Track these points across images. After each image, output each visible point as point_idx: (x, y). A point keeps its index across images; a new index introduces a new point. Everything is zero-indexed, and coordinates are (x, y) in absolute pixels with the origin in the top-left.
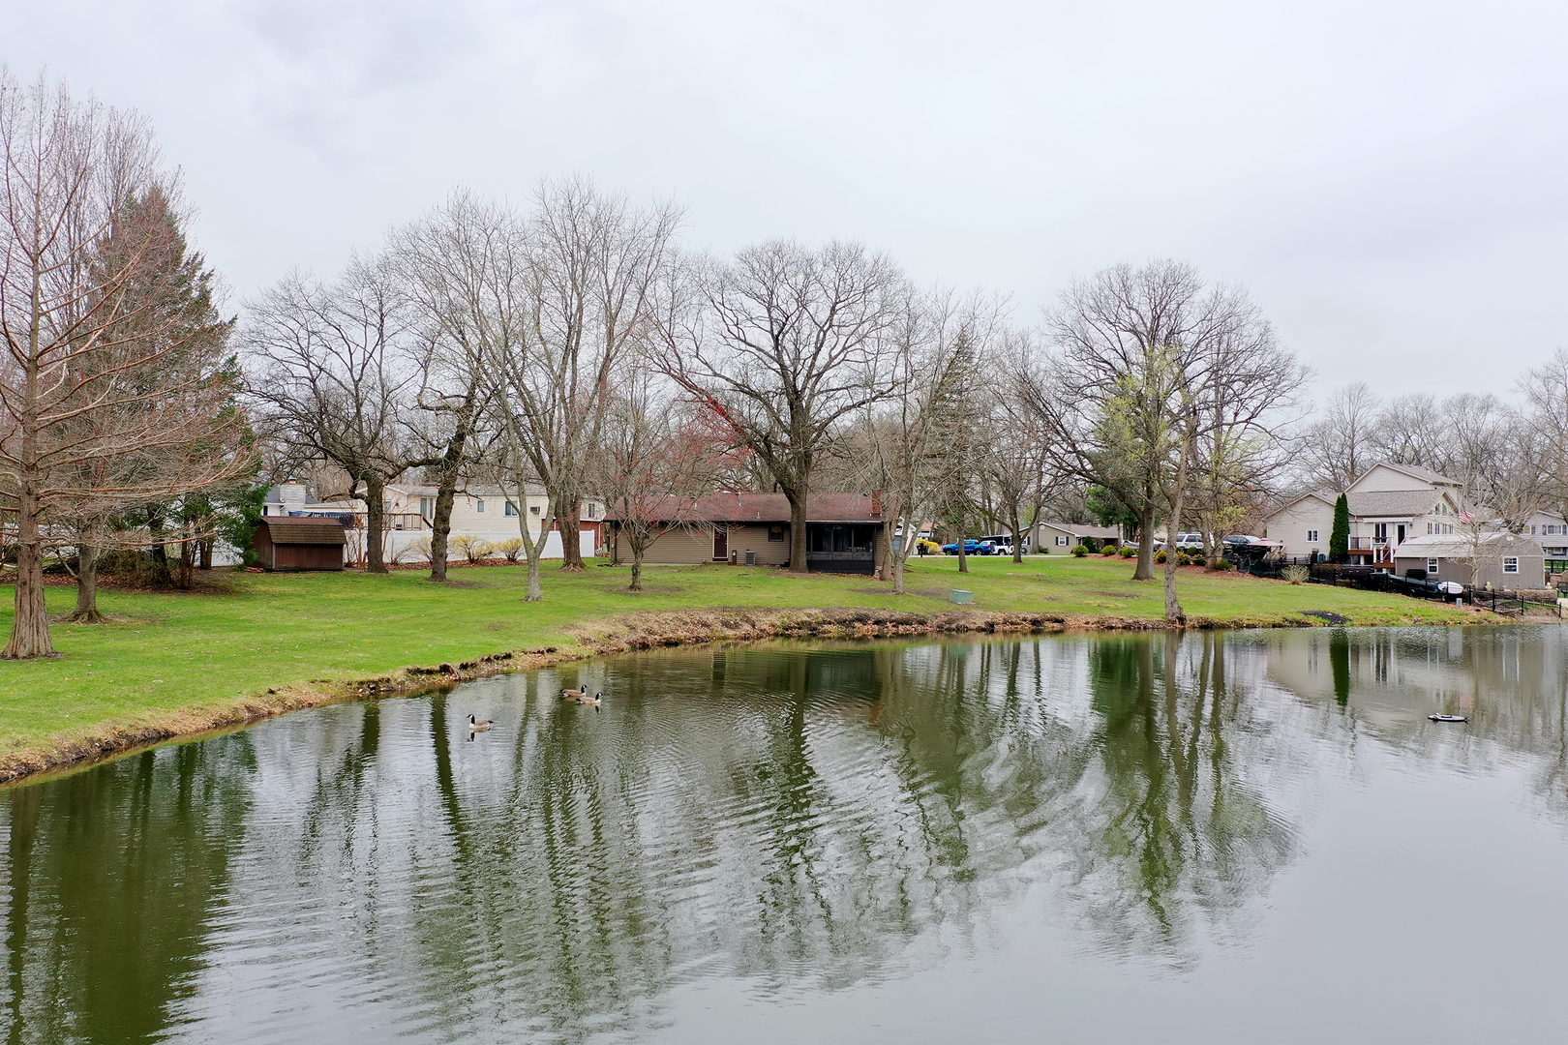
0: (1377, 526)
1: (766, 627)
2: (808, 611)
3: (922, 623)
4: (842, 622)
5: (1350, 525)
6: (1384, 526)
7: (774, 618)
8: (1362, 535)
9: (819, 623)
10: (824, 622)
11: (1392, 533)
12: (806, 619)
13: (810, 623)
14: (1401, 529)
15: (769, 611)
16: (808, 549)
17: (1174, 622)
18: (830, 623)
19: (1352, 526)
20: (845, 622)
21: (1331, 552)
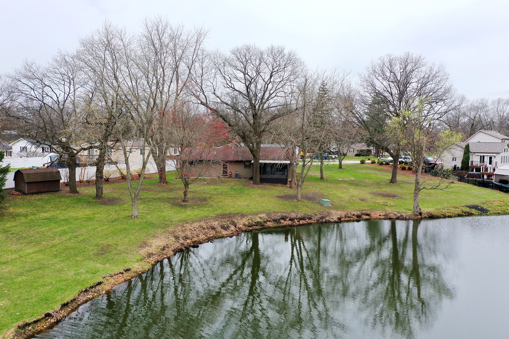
0: (481, 157)
1: (241, 226)
2: (260, 215)
3: (310, 219)
4: (275, 221)
5: (470, 156)
6: (484, 157)
7: (245, 221)
8: (475, 160)
9: (265, 222)
10: (267, 221)
11: (487, 160)
12: (259, 220)
13: (261, 223)
14: (491, 158)
15: (243, 216)
16: (260, 174)
17: (417, 215)
18: (270, 221)
19: (471, 156)
20: (276, 220)
21: (462, 166)
